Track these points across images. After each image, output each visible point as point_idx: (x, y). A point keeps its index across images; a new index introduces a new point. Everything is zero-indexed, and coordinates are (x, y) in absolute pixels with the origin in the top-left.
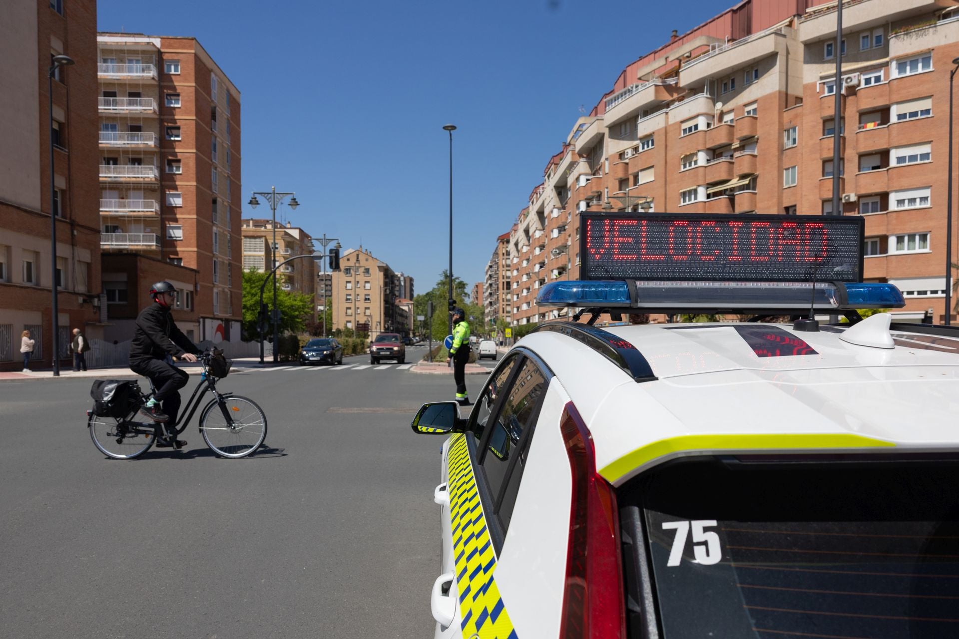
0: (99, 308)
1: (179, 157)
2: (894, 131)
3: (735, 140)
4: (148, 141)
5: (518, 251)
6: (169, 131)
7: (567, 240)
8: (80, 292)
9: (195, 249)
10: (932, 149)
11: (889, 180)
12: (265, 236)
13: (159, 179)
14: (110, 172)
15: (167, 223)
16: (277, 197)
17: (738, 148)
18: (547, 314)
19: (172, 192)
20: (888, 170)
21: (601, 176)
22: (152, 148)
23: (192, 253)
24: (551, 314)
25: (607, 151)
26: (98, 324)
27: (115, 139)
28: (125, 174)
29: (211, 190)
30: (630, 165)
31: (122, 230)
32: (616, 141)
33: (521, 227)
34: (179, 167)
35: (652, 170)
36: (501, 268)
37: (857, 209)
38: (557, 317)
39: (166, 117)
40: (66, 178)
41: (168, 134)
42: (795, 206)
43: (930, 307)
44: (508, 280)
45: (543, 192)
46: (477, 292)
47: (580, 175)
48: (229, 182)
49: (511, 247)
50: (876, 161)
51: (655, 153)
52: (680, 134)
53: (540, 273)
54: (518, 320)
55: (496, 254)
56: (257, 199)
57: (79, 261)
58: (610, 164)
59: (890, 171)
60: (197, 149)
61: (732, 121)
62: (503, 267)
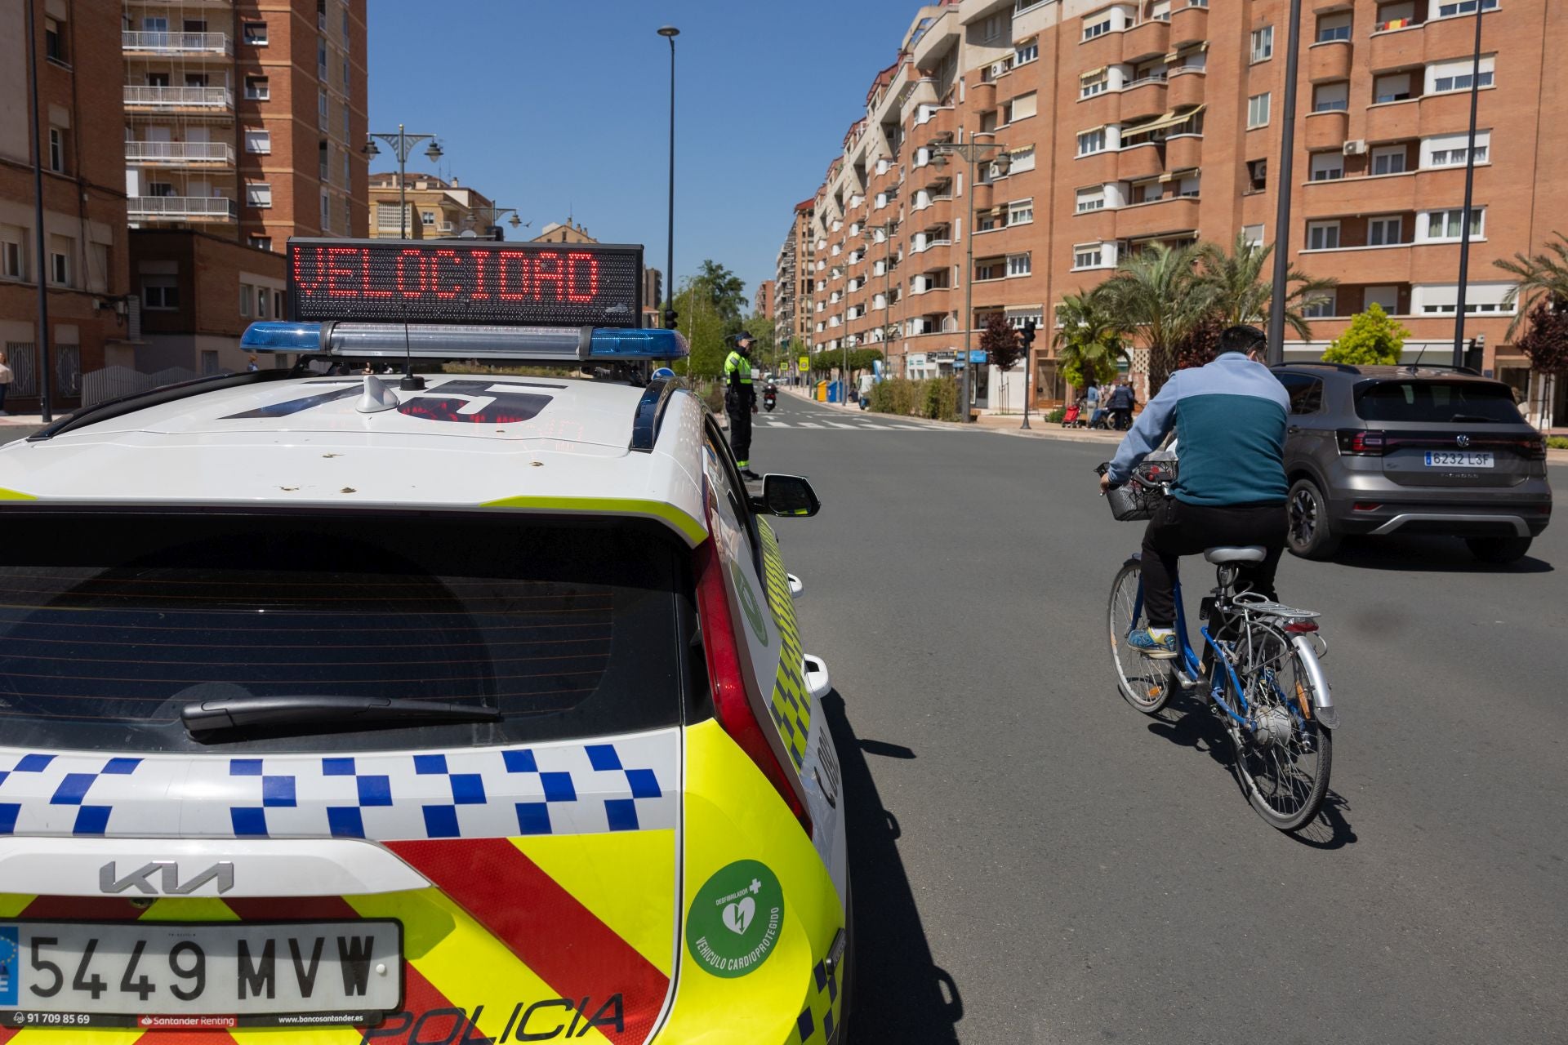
0: (126, 317)
1: (265, 74)
2: (1435, 34)
3: (1171, 49)
4: (215, 47)
5: (826, 229)
6: (249, 30)
7: (899, 212)
8: (95, 292)
9: (292, 223)
10: (1496, 66)
11: (1420, 118)
12: (413, 202)
13: (233, 108)
14: (156, 97)
15: (247, 180)
16: (407, 142)
17: (1174, 61)
18: (866, 335)
19: (255, 130)
20: (1420, 101)
21: (953, 107)
22: (222, 57)
23: (285, 230)
24: (872, 334)
25: (963, 65)
26: (126, 342)
27: (164, 44)
28: (182, 100)
29: (317, 127)
30: (998, 88)
31: (177, 190)
32: (978, 48)
33: (832, 190)
34: (266, 89)
35: (1034, 98)
36: (799, 258)
37: (1367, 167)
38: (881, 340)
39: (244, 7)
40: (70, 110)
41: (247, 35)
42: (1264, 160)
43: (1480, 333)
44: (810, 277)
45: (864, 131)
46: (764, 296)
47: (919, 105)
48: (346, 113)
49: (816, 222)
50: (1403, 85)
51: (1040, 70)
52: (1080, 37)
53: (858, 266)
54: (824, 344)
55: (793, 233)
56: (376, 145)
57: (93, 243)
58: (966, 87)
59: (1423, 102)
60: (293, 59)
61: (1166, 15)
62: (803, 255)
